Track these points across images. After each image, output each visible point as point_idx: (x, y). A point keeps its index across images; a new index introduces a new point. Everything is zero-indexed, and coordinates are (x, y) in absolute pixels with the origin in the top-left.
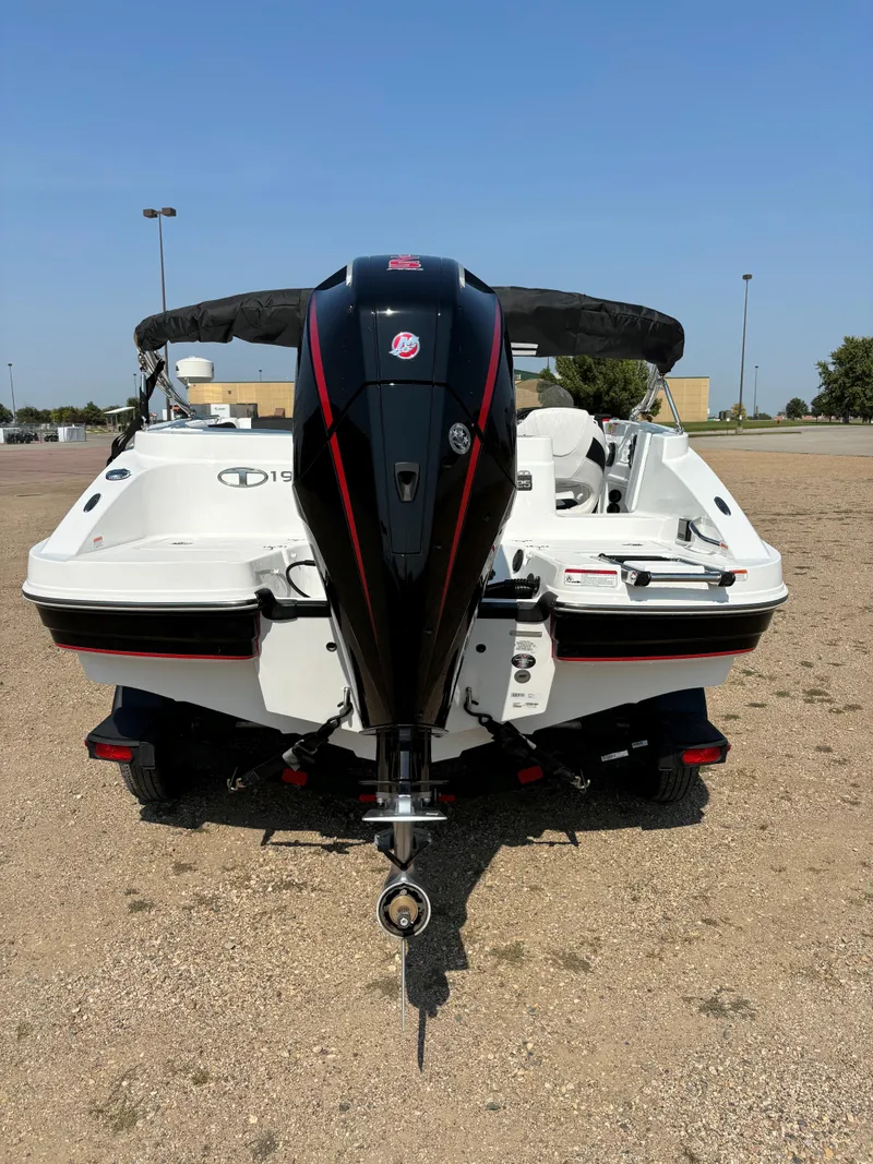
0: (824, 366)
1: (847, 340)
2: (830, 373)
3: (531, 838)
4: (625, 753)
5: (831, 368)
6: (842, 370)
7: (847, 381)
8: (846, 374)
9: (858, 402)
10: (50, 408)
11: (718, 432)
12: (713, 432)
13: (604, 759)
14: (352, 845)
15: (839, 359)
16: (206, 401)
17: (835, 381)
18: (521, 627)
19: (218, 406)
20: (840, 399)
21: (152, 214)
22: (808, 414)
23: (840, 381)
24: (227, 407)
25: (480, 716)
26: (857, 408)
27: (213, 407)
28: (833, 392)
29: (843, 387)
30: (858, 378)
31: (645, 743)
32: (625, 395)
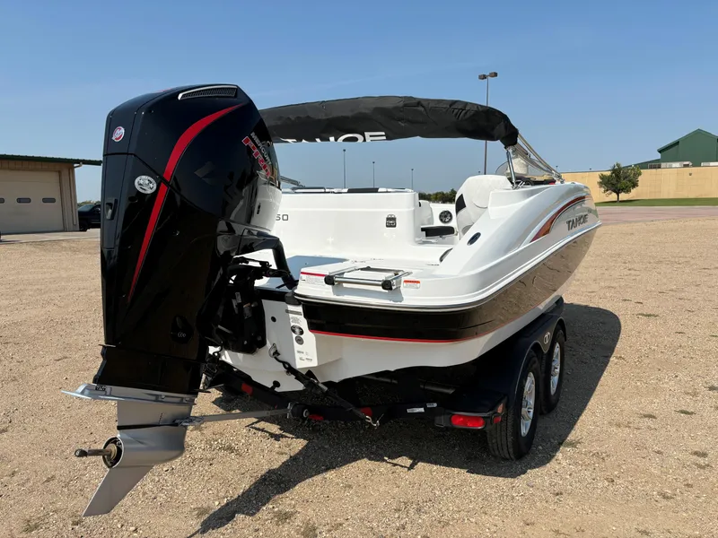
3: (386, 458)
4: (422, 410)
10: (431, 193)
13: (409, 411)
14: (286, 437)
18: (291, 308)
21: (484, 77)
25: (284, 363)
31: (435, 405)
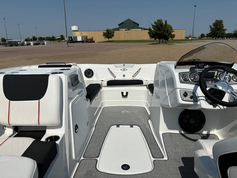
0: (211, 26)
1: (216, 20)
2: (212, 28)
5: (212, 27)
6: (215, 27)
7: (216, 30)
8: (216, 28)
9: (218, 34)
11: (186, 42)
12: (185, 42)
15: (214, 25)
16: (76, 35)
17: (213, 30)
19: (79, 37)
20: (214, 34)
22: (205, 37)
23: (214, 30)
24: (81, 37)
26: (218, 36)
27: (78, 37)
28: (212, 32)
29: (215, 31)
30: (218, 29)
32: (167, 34)
